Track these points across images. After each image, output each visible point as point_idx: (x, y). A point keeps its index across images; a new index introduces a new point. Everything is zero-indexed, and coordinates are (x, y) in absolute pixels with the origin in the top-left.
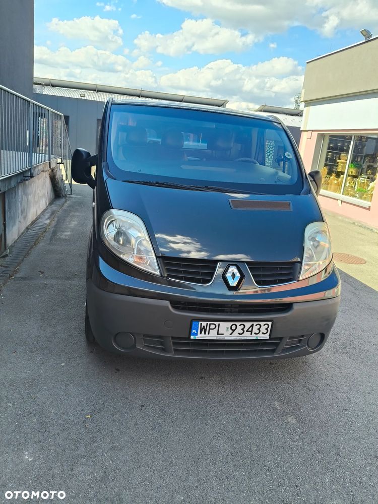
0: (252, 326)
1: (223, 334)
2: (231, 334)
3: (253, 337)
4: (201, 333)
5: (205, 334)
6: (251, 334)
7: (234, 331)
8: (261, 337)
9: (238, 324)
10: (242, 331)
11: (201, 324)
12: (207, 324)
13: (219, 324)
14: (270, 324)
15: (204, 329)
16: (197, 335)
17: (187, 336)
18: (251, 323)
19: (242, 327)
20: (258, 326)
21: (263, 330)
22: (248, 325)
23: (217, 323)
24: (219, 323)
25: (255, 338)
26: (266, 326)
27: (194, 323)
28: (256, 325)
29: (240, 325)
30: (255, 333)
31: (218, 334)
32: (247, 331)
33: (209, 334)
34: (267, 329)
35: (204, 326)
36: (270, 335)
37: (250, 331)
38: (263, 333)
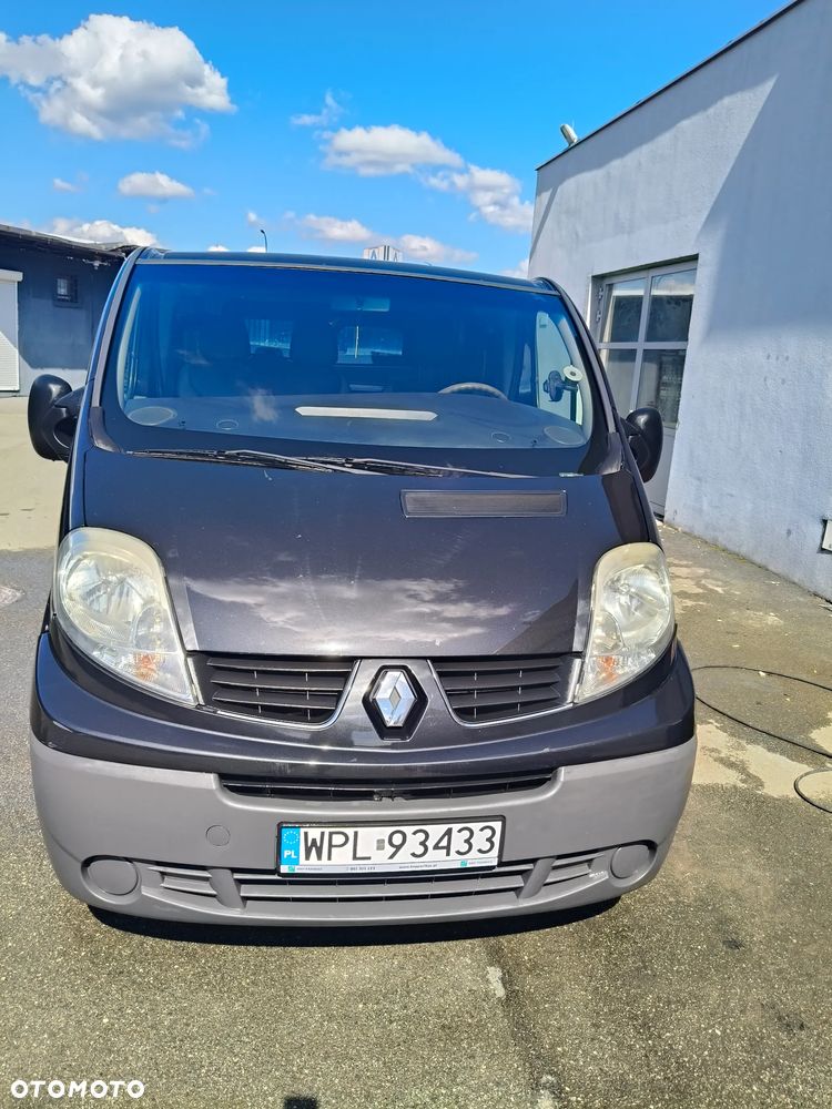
0: (449, 832)
1: (369, 858)
2: (391, 857)
3: (454, 862)
4: (307, 858)
5: (319, 857)
6: (448, 854)
7: (398, 848)
8: (474, 860)
9: (408, 830)
10: (422, 849)
11: (306, 834)
12: (323, 834)
13: (356, 833)
14: (497, 825)
15: (313, 847)
16: (296, 862)
17: (273, 867)
18: (445, 827)
19: (421, 836)
20: (466, 834)
21: (480, 840)
22: (436, 831)
23: (350, 831)
24: (356, 829)
25: (458, 865)
26: (488, 833)
27: (286, 833)
28: (460, 831)
29: (415, 833)
30: (458, 852)
31: (355, 858)
32: (436, 847)
33: (329, 858)
34: (489, 840)
35: (314, 841)
36: (500, 856)
37: (443, 848)
38: (480, 851)
